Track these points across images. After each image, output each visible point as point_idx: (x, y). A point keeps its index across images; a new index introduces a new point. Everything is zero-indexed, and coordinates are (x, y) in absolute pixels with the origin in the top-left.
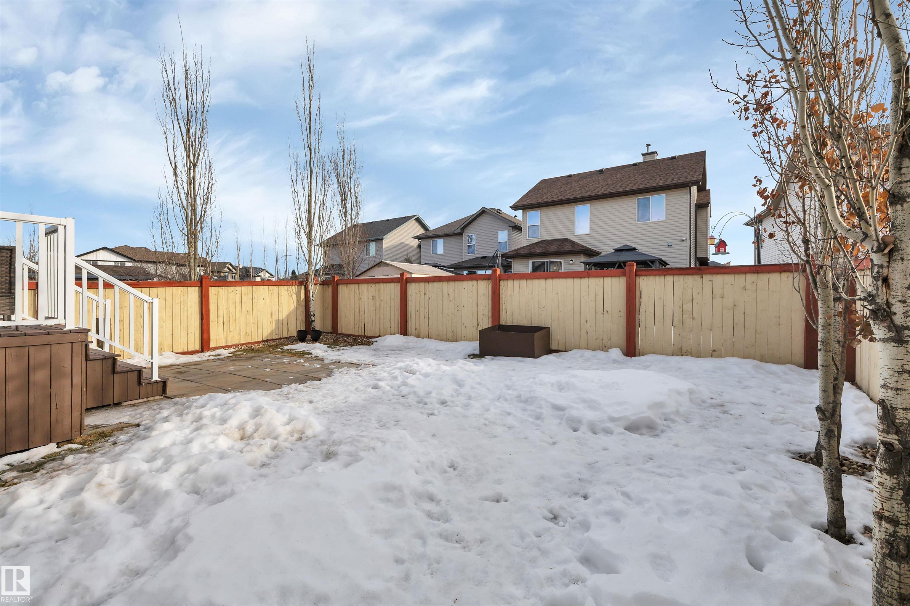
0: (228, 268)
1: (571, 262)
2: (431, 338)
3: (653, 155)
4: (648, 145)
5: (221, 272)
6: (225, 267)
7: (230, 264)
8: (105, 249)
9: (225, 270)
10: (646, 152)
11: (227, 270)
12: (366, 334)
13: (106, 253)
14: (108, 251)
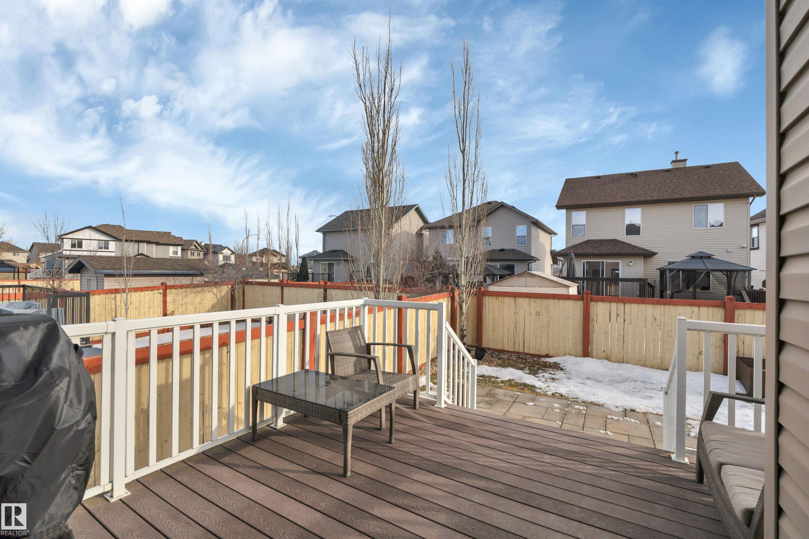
0: (195, 246)
1: (631, 264)
2: (627, 363)
3: (684, 162)
4: (677, 153)
5: (188, 249)
6: (192, 244)
7: (197, 242)
8: (90, 227)
9: (192, 247)
10: (674, 159)
11: (194, 247)
12: (526, 351)
13: (91, 231)
14: (92, 229)
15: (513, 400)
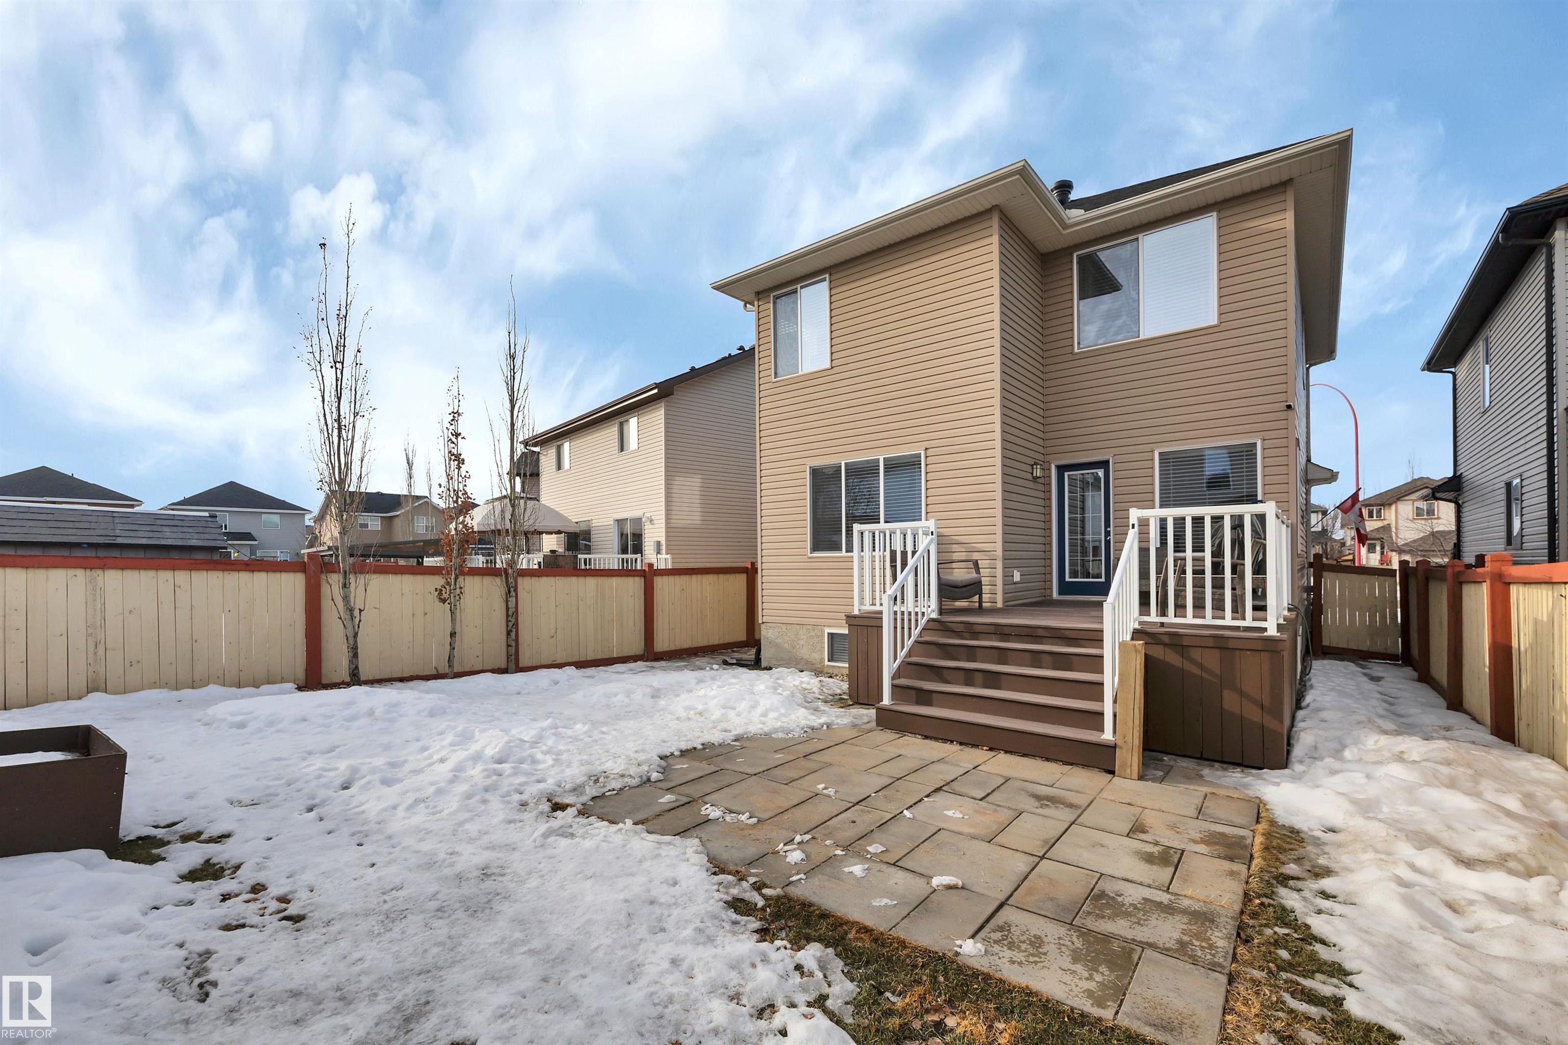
15: (1007, 914)
